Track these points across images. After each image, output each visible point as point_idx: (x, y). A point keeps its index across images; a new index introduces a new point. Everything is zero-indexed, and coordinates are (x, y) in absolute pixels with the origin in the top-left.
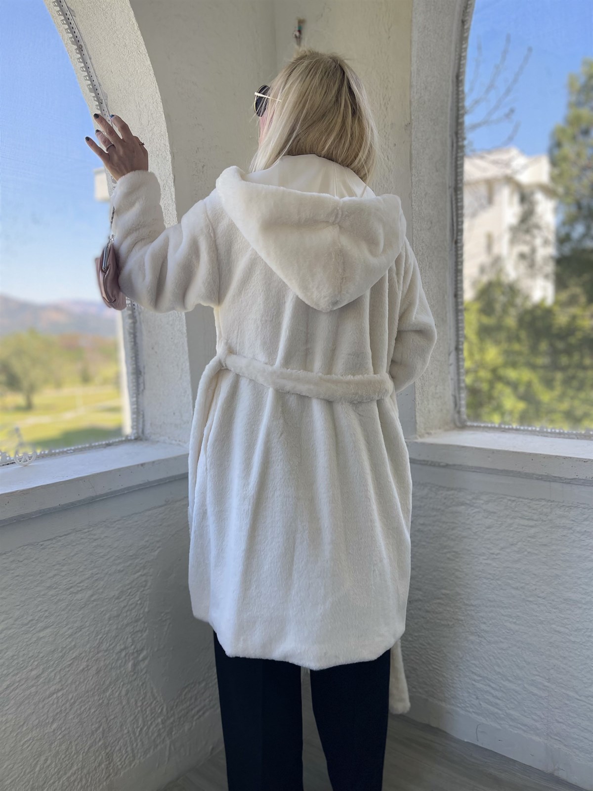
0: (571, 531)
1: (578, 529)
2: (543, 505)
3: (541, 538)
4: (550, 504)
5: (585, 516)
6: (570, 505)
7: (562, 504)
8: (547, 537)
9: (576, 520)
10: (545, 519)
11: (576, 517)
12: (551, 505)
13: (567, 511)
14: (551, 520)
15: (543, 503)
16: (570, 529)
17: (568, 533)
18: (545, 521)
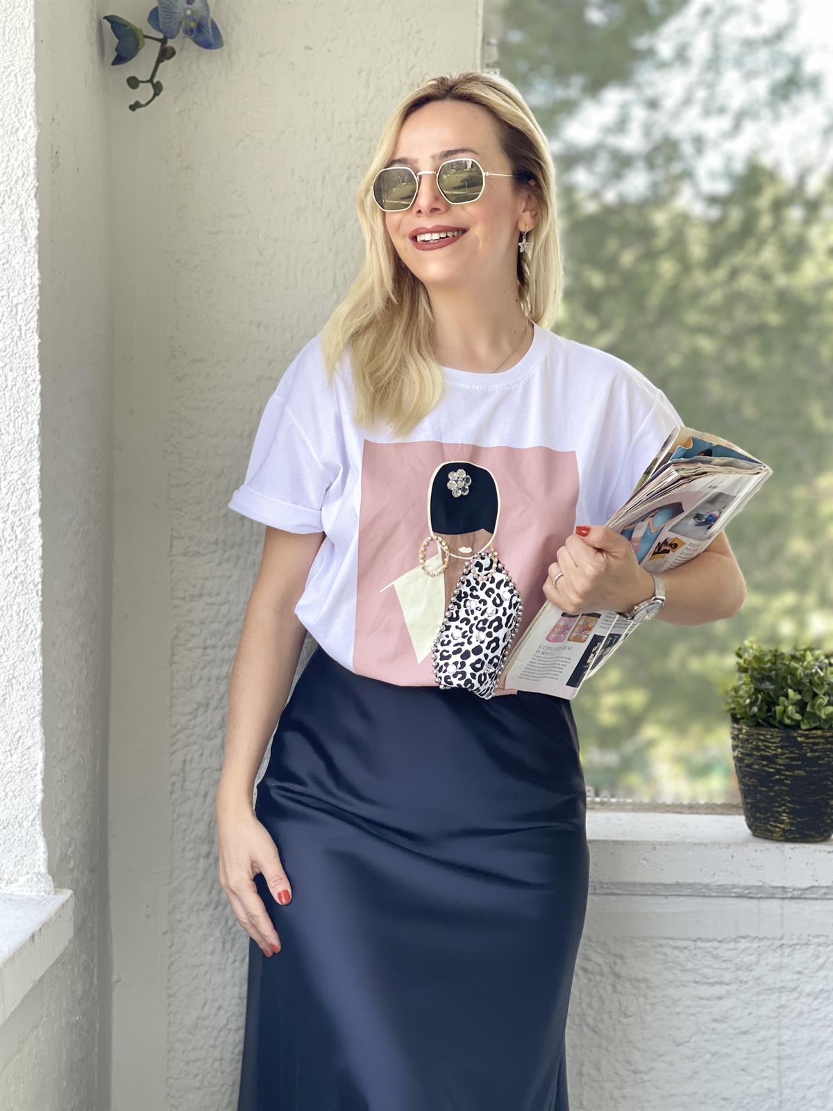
0: (795, 995)
1: (808, 988)
2: (744, 950)
3: (738, 1019)
4: (755, 945)
5: (821, 961)
6: (795, 942)
7: (778, 943)
8: (750, 1014)
9: (805, 972)
10: (745, 979)
11: (805, 965)
12: (759, 947)
13: (788, 956)
14: (758, 979)
15: (743, 944)
16: (794, 989)
17: (788, 1000)
18: (746, 982)
